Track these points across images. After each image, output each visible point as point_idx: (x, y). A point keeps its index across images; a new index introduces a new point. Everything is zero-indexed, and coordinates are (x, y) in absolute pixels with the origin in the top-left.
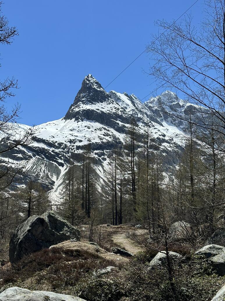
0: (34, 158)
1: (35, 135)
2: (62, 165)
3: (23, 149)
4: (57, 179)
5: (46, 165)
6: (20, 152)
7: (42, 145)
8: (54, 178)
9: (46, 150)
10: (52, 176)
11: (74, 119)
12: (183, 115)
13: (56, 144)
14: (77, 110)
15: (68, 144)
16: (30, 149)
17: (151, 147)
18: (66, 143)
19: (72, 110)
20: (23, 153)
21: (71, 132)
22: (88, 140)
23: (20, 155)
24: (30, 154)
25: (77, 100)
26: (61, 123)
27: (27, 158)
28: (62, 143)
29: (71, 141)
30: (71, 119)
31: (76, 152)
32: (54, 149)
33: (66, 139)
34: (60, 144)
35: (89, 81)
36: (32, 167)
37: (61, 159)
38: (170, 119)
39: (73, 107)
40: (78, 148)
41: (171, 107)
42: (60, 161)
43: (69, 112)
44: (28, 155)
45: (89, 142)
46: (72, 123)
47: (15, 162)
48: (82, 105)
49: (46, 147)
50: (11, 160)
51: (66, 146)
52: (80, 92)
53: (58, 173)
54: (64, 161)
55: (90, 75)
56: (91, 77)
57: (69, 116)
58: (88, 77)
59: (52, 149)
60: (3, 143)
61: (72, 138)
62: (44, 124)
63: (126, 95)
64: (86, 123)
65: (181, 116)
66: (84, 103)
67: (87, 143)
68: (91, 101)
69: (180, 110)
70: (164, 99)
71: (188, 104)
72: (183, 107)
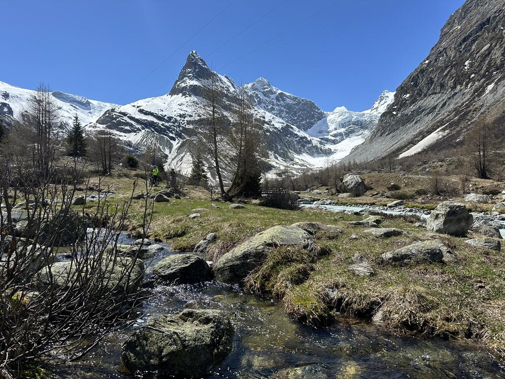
0: (143, 131)
1: (141, 108)
2: (174, 139)
3: (129, 120)
4: (170, 152)
5: (156, 139)
6: (127, 124)
7: (150, 118)
8: (167, 152)
9: (156, 123)
10: (164, 149)
11: (181, 94)
12: (275, 101)
13: (166, 118)
14: (183, 85)
15: (178, 118)
16: (138, 121)
17: (256, 126)
18: (175, 117)
19: (178, 86)
20: (131, 125)
21: (180, 107)
22: (198, 116)
23: (128, 128)
24: (139, 126)
25: (182, 76)
26: (167, 98)
27: (136, 131)
28: (172, 117)
29: (180, 116)
30: (178, 94)
31: (187, 127)
32: (164, 123)
33: (175, 113)
34: (170, 118)
35: (194, 57)
36: (142, 140)
37: (172, 133)
38: (263, 105)
39: (178, 83)
40: (189, 123)
41: (265, 94)
42: (171, 135)
43: (174, 87)
44: (136, 128)
45: (199, 118)
46: (179, 98)
47: (122, 134)
48: (188, 81)
49: (155, 120)
50: (118, 133)
51: (176, 120)
52: (185, 68)
53: (171, 148)
54: (175, 135)
55: (194, 52)
56: (196, 53)
57: (174, 92)
58: (192, 52)
59: (161, 123)
60: (107, 115)
61: (182, 113)
62: (150, 98)
63: (227, 77)
64: (194, 98)
65: (273, 102)
66: (190, 79)
67: (197, 118)
68: (197, 76)
69: (272, 96)
70: (258, 86)
71: (279, 91)
72: (275, 93)
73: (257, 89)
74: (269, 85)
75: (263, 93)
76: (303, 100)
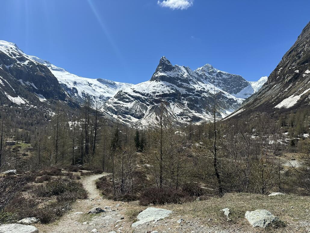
0: (134, 101)
1: (134, 90)
2: (148, 105)
3: (128, 96)
4: (146, 112)
5: (140, 105)
6: (127, 98)
7: (138, 95)
8: (144, 112)
9: (140, 97)
10: (143, 111)
11: (155, 81)
12: (216, 77)
13: (146, 94)
14: (157, 76)
15: (152, 94)
16: (132, 97)
18: (150, 94)
19: (154, 76)
20: (129, 99)
21: (153, 88)
22: (162, 92)
23: (127, 100)
24: (132, 99)
25: (157, 70)
26: (148, 83)
27: (131, 101)
28: (149, 94)
30: (154, 81)
31: (156, 98)
32: (144, 97)
33: (151, 91)
34: (148, 94)
35: (163, 60)
36: (133, 106)
37: (148, 102)
38: (208, 80)
39: (155, 74)
40: (157, 96)
42: (147, 103)
43: (152, 77)
44: (131, 100)
45: (163, 93)
46: (154, 83)
47: (125, 103)
48: (159, 73)
49: (141, 96)
50: (122, 103)
51: (151, 95)
52: (159, 66)
53: (146, 109)
54: (150, 103)
55: (164, 57)
56: (165, 57)
57: (152, 80)
58: (163, 58)
59: (143, 97)
60: (119, 93)
61: (155, 91)
62: (140, 84)
63: (184, 67)
64: (161, 83)
65: (214, 78)
66: (161, 72)
67: (161, 93)
68: (164, 70)
69: (214, 74)
70: (205, 69)
71: (219, 71)
72: (216, 72)
73: (204, 71)
74: (212, 68)
75: (208, 73)
76: (234, 76)
